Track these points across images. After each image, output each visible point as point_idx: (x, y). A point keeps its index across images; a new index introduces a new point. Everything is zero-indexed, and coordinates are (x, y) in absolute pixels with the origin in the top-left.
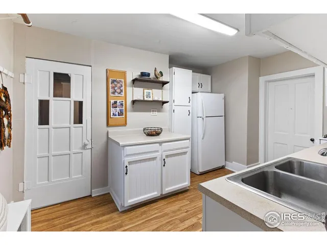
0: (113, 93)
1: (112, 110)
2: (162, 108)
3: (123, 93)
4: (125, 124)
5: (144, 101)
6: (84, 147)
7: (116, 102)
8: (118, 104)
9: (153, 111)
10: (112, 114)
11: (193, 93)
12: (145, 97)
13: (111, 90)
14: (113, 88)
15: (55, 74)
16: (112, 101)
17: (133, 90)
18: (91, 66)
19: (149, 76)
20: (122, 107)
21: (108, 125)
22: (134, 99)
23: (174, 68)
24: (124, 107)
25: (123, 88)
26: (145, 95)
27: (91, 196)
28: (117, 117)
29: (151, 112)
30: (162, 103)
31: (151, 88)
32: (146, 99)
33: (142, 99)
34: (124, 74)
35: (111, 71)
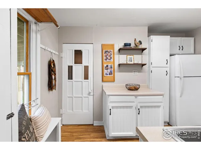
0: (106, 60)
1: (105, 71)
2: (142, 69)
3: (112, 60)
4: (114, 81)
5: (127, 65)
6: (89, 94)
7: (107, 66)
8: (109, 67)
9: (134, 72)
10: (105, 74)
11: (171, 55)
12: (128, 61)
13: (104, 58)
14: (106, 56)
15: (75, 51)
16: (105, 65)
17: (119, 57)
18: (93, 44)
19: (130, 46)
20: (112, 69)
21: (103, 81)
22: (120, 63)
23: (151, 36)
24: (113, 69)
25: (112, 56)
26: (128, 60)
27: (93, 125)
28: (109, 75)
29: (132, 72)
30: (141, 65)
31: (133, 54)
32: (128, 63)
33: (126, 63)
34: (113, 46)
35: (104, 45)
